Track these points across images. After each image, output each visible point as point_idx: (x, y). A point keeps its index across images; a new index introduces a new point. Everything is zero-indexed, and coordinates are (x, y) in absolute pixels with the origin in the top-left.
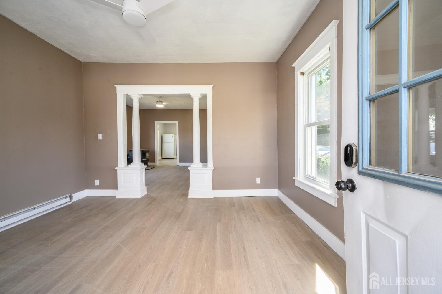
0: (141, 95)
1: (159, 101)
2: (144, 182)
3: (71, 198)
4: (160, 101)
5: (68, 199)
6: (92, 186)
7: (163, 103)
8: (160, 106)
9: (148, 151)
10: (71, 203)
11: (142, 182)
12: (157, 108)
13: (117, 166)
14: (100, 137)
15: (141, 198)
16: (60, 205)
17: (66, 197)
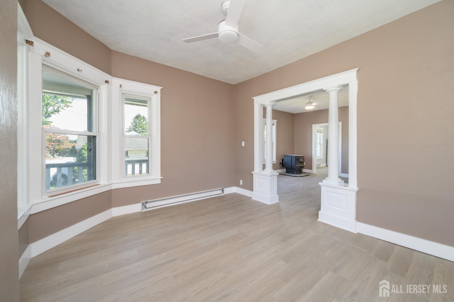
0: (273, 102)
1: (308, 103)
2: (275, 189)
3: (223, 191)
4: (310, 103)
5: (220, 192)
6: (237, 185)
7: (313, 104)
8: (309, 108)
9: (303, 157)
10: (223, 195)
11: (274, 189)
12: (307, 111)
13: (253, 171)
14: (243, 144)
15: (270, 205)
16: (216, 195)
17: (220, 190)
